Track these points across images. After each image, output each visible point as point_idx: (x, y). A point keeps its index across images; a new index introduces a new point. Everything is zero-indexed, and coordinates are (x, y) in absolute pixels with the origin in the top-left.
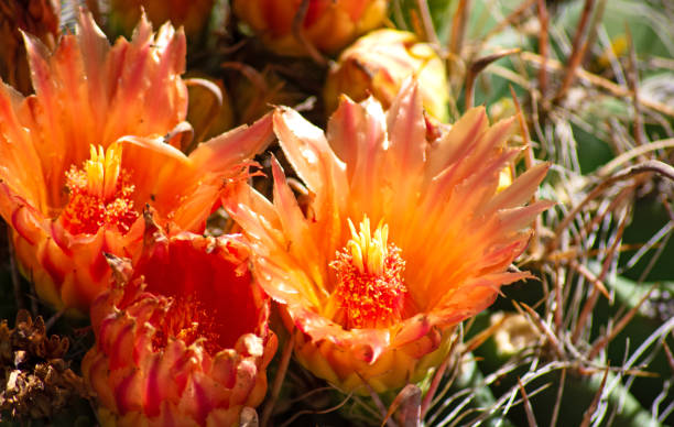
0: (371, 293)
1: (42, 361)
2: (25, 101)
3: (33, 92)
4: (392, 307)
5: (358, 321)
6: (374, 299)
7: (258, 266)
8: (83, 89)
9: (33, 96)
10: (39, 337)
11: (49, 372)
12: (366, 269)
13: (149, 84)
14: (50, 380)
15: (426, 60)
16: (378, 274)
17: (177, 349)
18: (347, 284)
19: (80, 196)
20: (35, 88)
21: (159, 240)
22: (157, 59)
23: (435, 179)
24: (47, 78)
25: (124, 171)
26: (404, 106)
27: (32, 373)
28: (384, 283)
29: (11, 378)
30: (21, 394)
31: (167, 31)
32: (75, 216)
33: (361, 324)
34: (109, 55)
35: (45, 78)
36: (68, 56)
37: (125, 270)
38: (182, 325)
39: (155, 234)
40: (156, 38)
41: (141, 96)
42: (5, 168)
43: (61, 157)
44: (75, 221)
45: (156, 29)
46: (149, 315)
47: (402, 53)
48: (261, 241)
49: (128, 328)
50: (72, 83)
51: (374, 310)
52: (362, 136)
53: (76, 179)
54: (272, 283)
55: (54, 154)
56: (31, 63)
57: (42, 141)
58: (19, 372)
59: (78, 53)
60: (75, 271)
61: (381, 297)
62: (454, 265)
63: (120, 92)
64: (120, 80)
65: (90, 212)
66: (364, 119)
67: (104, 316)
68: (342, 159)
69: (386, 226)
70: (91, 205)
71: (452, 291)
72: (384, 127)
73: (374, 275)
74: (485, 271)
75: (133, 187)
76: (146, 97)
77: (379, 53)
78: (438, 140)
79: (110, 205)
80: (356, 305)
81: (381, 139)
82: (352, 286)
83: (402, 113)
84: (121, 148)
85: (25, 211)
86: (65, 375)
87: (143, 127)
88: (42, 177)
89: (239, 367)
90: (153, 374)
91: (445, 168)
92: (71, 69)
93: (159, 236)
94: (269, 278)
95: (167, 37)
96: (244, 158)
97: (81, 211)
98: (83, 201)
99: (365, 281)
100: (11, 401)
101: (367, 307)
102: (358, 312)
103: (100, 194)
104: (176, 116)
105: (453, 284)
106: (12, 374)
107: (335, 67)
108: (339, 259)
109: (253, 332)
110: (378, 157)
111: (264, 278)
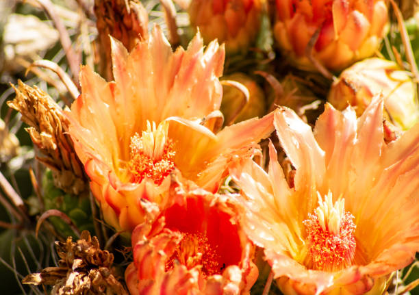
0: (330, 246)
1: (95, 267)
2: (107, 85)
3: (114, 80)
4: (346, 256)
5: (320, 264)
6: (331, 250)
7: (246, 218)
8: (150, 81)
9: (113, 82)
10: (93, 251)
11: (97, 276)
12: (327, 228)
13: (196, 81)
14: (96, 281)
15: (401, 83)
16: (335, 233)
17: (181, 271)
18: (313, 237)
19: (138, 155)
20: (115, 77)
21: (179, 193)
22: (204, 65)
23: (386, 169)
24: (125, 70)
25: (171, 141)
26: (370, 115)
27: (87, 275)
28: (339, 240)
29: (70, 277)
30: (77, 289)
31: (214, 46)
32: (134, 169)
33: (322, 266)
34: (171, 59)
35: (123, 71)
36: (141, 56)
37: (153, 212)
38: (191, 254)
39: (176, 189)
40: (205, 50)
41: (189, 89)
42: (88, 131)
43: (131, 126)
44: (134, 172)
45: (206, 44)
46: (164, 245)
47: (383, 77)
48: (255, 201)
49: (149, 252)
50: (143, 75)
51: (331, 257)
52: (338, 134)
53: (137, 143)
54: (256, 231)
55: (126, 124)
56: (114, 59)
57: (118, 114)
58: (77, 273)
59: (150, 55)
60: (127, 207)
61: (336, 249)
62: (392, 232)
63: (176, 85)
64: (176, 77)
65: (143, 167)
66: (342, 122)
67: (137, 241)
68: (323, 149)
69: (343, 199)
70: (145, 162)
71: (385, 250)
72: (356, 129)
73: (333, 233)
74: (409, 239)
75: (175, 152)
76: (193, 91)
77: (365, 75)
78: (393, 142)
79: (157, 164)
80: (318, 253)
81: (352, 137)
82: (316, 239)
83: (368, 120)
84: (168, 125)
85: (93, 162)
86: (107, 280)
87: (189, 111)
88: (116, 138)
89: (225, 289)
90: (164, 287)
91: (394, 163)
92: (143, 66)
93: (179, 190)
94: (253, 227)
95: (213, 50)
96: (253, 140)
97: (138, 165)
98: (140, 159)
99: (326, 236)
100: (69, 293)
101: (326, 255)
102: (319, 257)
103: (151, 156)
104: (212, 106)
105: (388, 246)
106: (72, 275)
107: (336, 81)
108: (311, 219)
109: (237, 265)
110: (349, 149)
111: (249, 228)
